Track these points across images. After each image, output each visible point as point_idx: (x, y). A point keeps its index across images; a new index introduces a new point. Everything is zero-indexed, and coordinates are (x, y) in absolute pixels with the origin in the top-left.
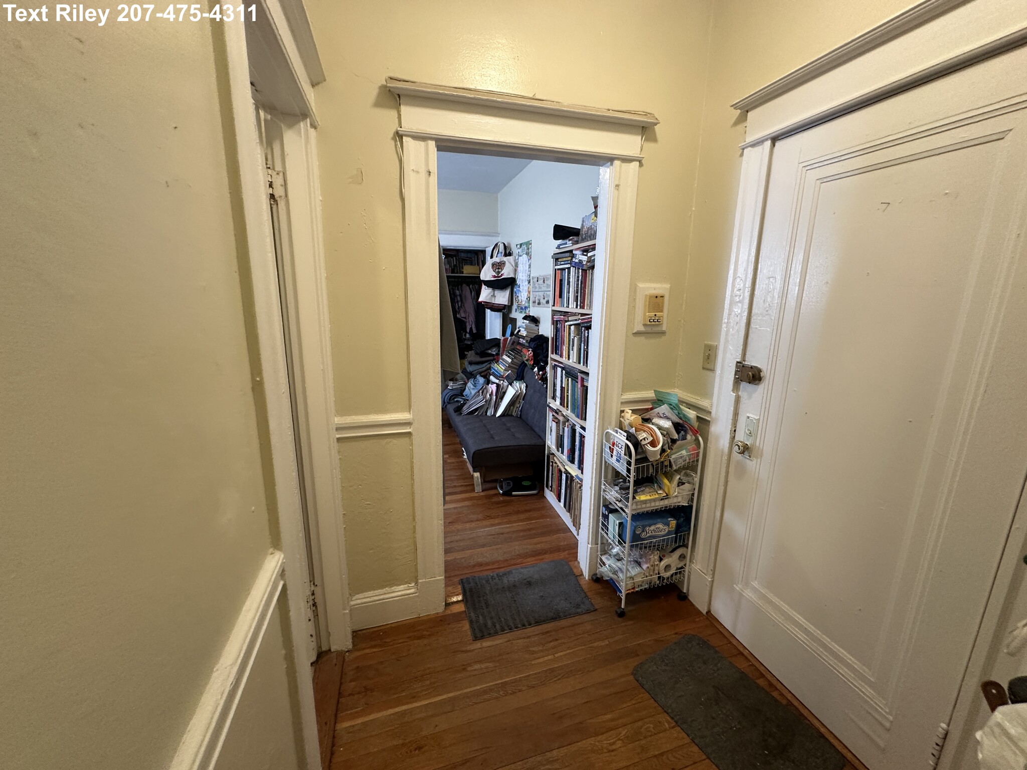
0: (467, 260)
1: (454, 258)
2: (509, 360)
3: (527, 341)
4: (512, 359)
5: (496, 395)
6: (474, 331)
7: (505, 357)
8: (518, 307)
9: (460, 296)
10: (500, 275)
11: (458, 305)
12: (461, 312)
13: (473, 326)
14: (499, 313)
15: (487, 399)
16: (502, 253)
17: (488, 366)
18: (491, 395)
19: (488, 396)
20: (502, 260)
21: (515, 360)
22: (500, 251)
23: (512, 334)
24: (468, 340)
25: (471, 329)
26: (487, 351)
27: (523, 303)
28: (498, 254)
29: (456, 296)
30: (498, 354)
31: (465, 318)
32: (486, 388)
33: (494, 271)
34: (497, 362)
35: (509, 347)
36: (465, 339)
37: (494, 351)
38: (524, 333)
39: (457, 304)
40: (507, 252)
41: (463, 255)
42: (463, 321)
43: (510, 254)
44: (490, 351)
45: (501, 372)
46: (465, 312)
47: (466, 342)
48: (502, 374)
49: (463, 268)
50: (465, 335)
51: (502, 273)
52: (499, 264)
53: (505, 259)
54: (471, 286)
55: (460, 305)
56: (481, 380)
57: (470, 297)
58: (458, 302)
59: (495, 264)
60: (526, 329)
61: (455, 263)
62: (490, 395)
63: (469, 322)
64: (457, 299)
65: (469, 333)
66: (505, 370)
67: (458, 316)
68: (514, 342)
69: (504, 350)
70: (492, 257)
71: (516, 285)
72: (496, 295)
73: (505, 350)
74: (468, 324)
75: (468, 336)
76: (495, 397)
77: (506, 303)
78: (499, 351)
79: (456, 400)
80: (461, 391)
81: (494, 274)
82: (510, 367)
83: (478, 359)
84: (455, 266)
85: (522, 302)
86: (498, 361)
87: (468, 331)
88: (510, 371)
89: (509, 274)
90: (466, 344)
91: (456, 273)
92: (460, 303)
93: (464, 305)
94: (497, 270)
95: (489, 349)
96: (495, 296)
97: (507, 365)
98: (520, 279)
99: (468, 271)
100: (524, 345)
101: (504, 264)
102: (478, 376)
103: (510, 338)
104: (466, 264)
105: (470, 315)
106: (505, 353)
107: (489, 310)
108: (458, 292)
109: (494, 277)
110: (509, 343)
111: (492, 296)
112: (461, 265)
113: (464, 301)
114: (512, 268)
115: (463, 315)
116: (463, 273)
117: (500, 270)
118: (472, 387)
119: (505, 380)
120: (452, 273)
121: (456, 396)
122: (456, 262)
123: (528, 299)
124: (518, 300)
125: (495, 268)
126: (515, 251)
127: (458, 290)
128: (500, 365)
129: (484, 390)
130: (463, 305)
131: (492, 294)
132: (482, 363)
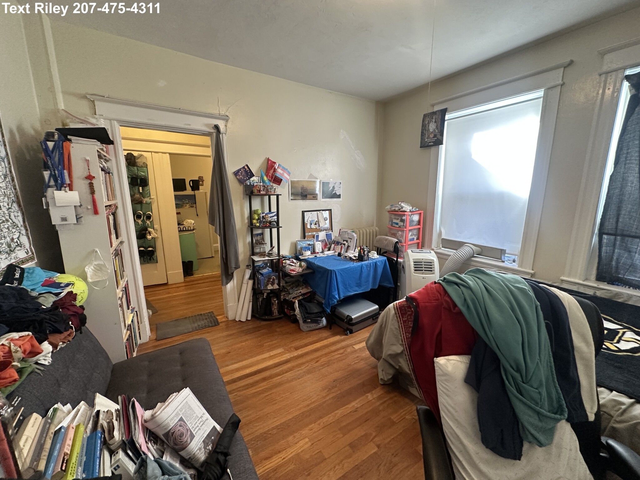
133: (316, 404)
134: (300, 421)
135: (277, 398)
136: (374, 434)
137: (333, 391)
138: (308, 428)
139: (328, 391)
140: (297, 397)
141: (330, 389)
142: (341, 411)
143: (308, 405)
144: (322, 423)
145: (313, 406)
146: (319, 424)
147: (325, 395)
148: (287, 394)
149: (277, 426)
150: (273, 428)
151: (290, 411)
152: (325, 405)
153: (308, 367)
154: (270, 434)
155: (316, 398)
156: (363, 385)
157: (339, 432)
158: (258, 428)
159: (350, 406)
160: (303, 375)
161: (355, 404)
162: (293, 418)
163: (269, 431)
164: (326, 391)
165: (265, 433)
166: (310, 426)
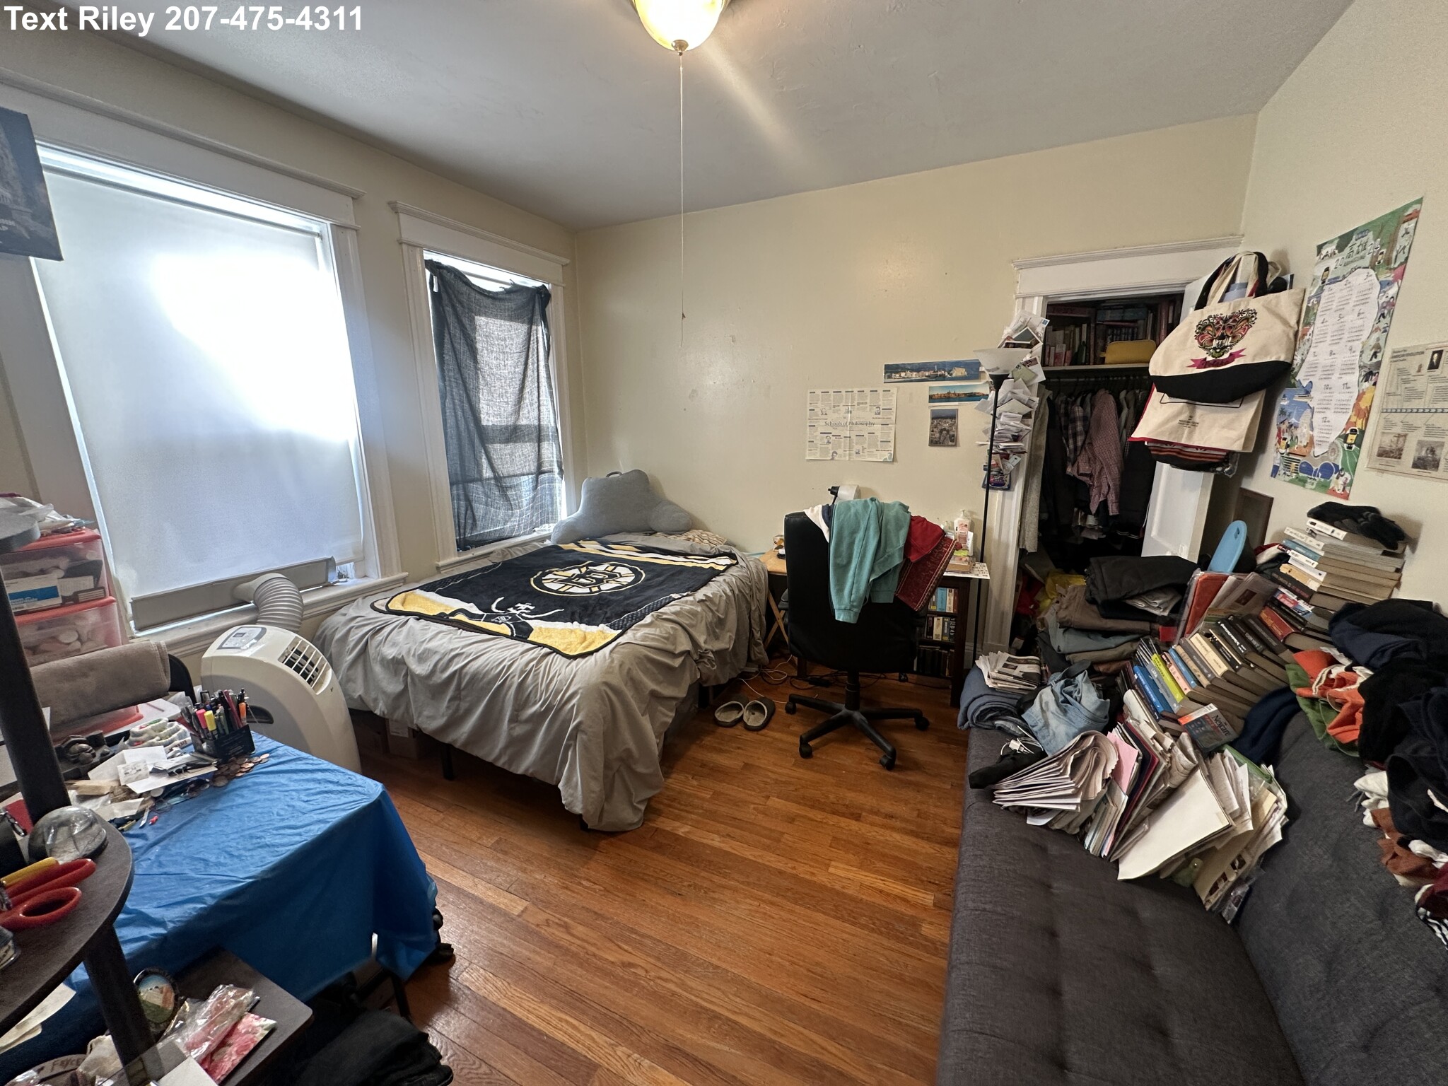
0: (1120, 328)
1: (1085, 326)
2: (1220, 668)
3: (1319, 611)
4: (1231, 663)
5: (1133, 794)
6: (1113, 510)
7: (1197, 641)
8: (1287, 462)
9: (1085, 419)
10: (1226, 356)
11: (1075, 443)
12: (1080, 459)
13: (1112, 498)
14: (1201, 474)
15: (1092, 796)
16: (1246, 285)
17: (1127, 648)
18: (1111, 782)
19: (1098, 787)
20: (1242, 308)
21: (1244, 672)
22: (1238, 281)
23: (1246, 563)
24: (1092, 529)
25: (1104, 504)
26: (1130, 602)
27: (1318, 451)
28: (1227, 290)
29: (1074, 421)
30: (1171, 622)
31: (1090, 476)
32: (1096, 745)
33: (1203, 346)
34: (1163, 647)
35: (1222, 606)
36: (1082, 528)
37: (1158, 607)
38: (1306, 570)
39: (1071, 441)
40: (1270, 280)
41: (1109, 316)
42: (1083, 483)
43: (1280, 286)
44: (1141, 605)
45: (1175, 701)
46: (1092, 460)
47: (1086, 534)
48: (1175, 708)
49: (1104, 350)
50: (1085, 518)
51: (1235, 349)
52: (1226, 321)
53: (1256, 304)
54: (1123, 394)
55: (1079, 444)
56: (1089, 698)
57: (1113, 423)
58: (1075, 435)
59: (1211, 325)
60: (1322, 563)
61: (1084, 338)
62: (1106, 781)
63: (1100, 487)
64: (1075, 428)
65: (1097, 515)
66: (1191, 698)
67: (1069, 470)
68: (1248, 596)
69: (1197, 617)
70: (1202, 303)
71: (1294, 386)
72: (1197, 419)
73: (1205, 615)
74: (1094, 492)
75: (1091, 520)
76: (1125, 798)
77: (1237, 447)
78: (1177, 609)
79: (998, 723)
80: (1020, 701)
81: (1203, 354)
82: (1214, 691)
83: (1095, 621)
84: (1086, 345)
85: (1311, 443)
86: (1169, 645)
87: (1094, 508)
88: (1212, 708)
89: (1264, 349)
90: (1086, 539)
91: (1084, 364)
92: (1080, 440)
93: (1091, 444)
94: (1215, 343)
95: (1139, 596)
96: (1195, 424)
97: (1205, 682)
98: (1314, 367)
99: (1118, 355)
100: (1304, 623)
101: (1247, 319)
102: (1080, 677)
103: (1232, 579)
104: (1118, 337)
105: (1105, 470)
106: (1201, 626)
107: (1166, 466)
108: (1079, 412)
109: (1204, 363)
110: (1225, 597)
111: (1182, 422)
112: (1100, 343)
113: (1092, 431)
114: (1279, 328)
115: (1084, 468)
116: (1103, 361)
117: (1227, 342)
118: (1053, 707)
119: (1184, 736)
120: (1071, 364)
121: (1002, 712)
122: (1088, 337)
123: (1352, 438)
124: (1293, 439)
125: (1208, 337)
126: (1306, 269)
127: (1082, 405)
128: (1173, 669)
129: (1084, 753)
130: (1087, 442)
131: (1184, 417)
132: (1107, 634)
133: (760, 893)
134: (812, 896)
135: (805, 972)
136: (752, 806)
137: (706, 884)
138: (814, 879)
139: (713, 892)
140: (771, 936)
141: (707, 891)
142: (746, 853)
143: (772, 903)
144: (789, 865)
145: (767, 896)
146: (794, 868)
147: (728, 892)
148: (780, 960)
149: (853, 924)
150: (863, 927)
151: (811, 925)
152: (751, 880)
153: (664, 975)
154: (874, 924)
155: (748, 900)
156: (659, 848)
157: (783, 840)
158: (886, 952)
159: (726, 847)
160: (699, 965)
161: (716, 841)
162: (818, 911)
163: (873, 930)
164: (716, 896)
165: (881, 933)
166: (808, 877)
